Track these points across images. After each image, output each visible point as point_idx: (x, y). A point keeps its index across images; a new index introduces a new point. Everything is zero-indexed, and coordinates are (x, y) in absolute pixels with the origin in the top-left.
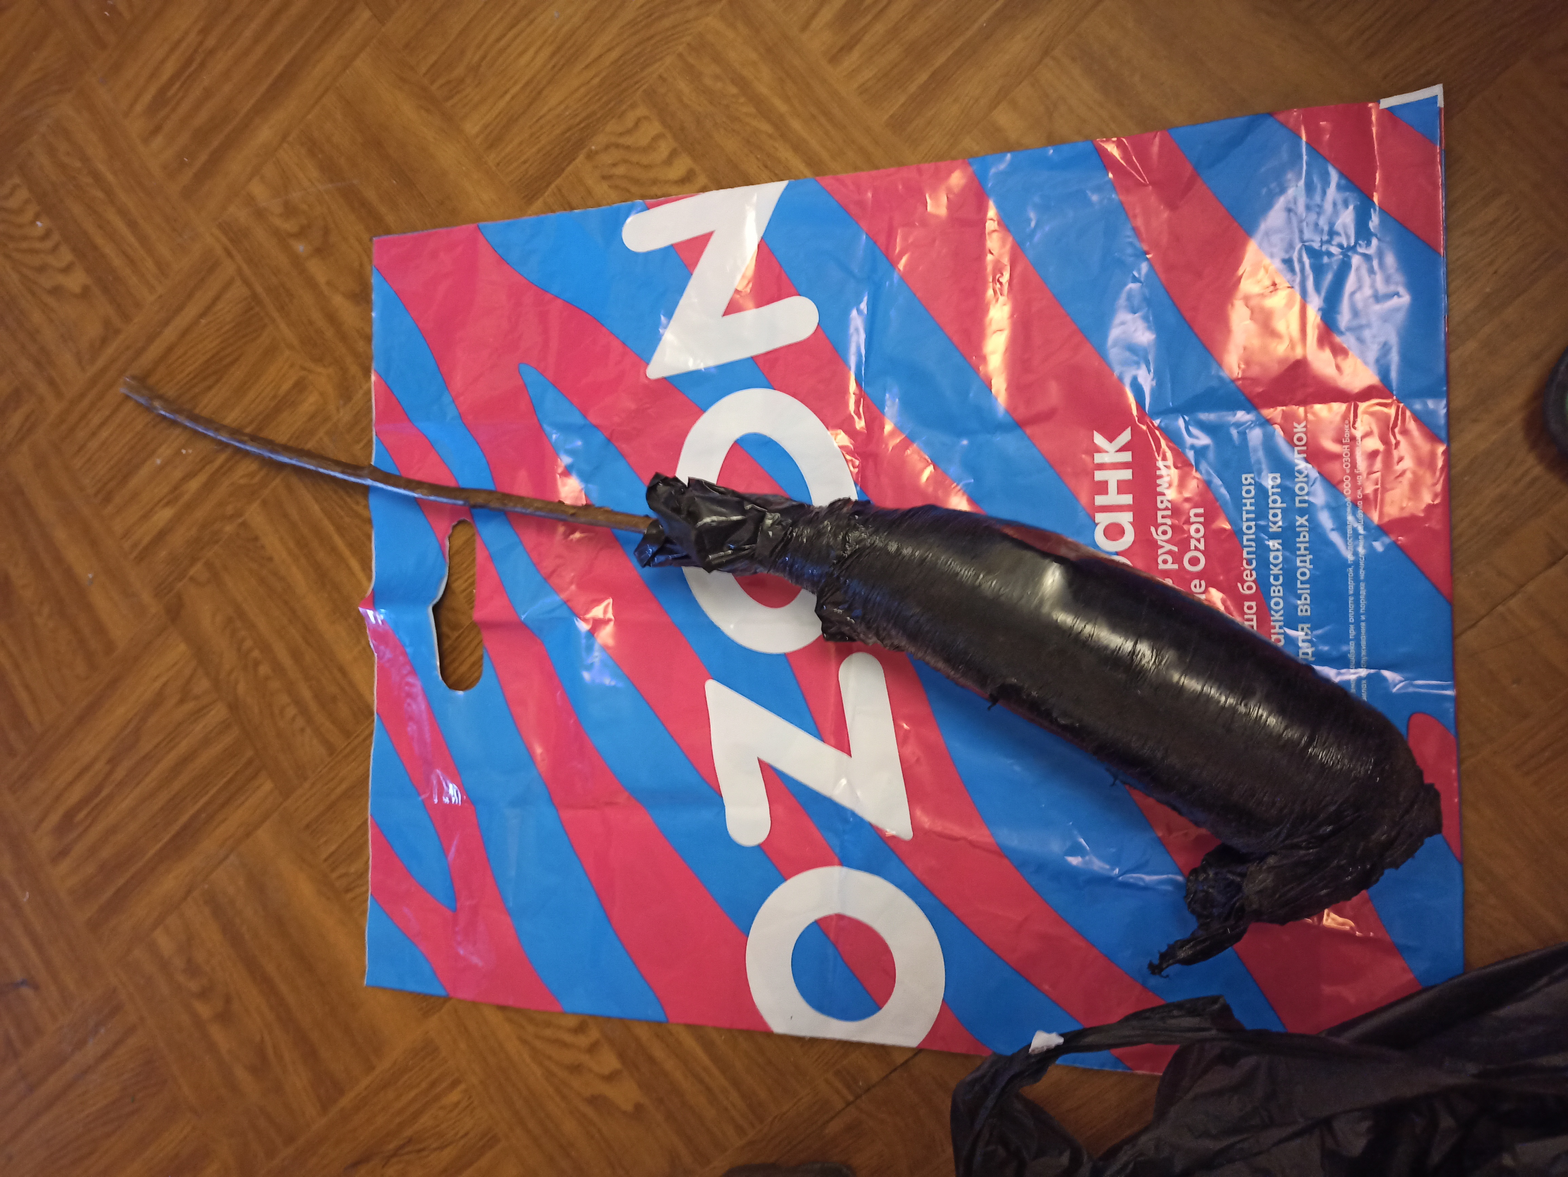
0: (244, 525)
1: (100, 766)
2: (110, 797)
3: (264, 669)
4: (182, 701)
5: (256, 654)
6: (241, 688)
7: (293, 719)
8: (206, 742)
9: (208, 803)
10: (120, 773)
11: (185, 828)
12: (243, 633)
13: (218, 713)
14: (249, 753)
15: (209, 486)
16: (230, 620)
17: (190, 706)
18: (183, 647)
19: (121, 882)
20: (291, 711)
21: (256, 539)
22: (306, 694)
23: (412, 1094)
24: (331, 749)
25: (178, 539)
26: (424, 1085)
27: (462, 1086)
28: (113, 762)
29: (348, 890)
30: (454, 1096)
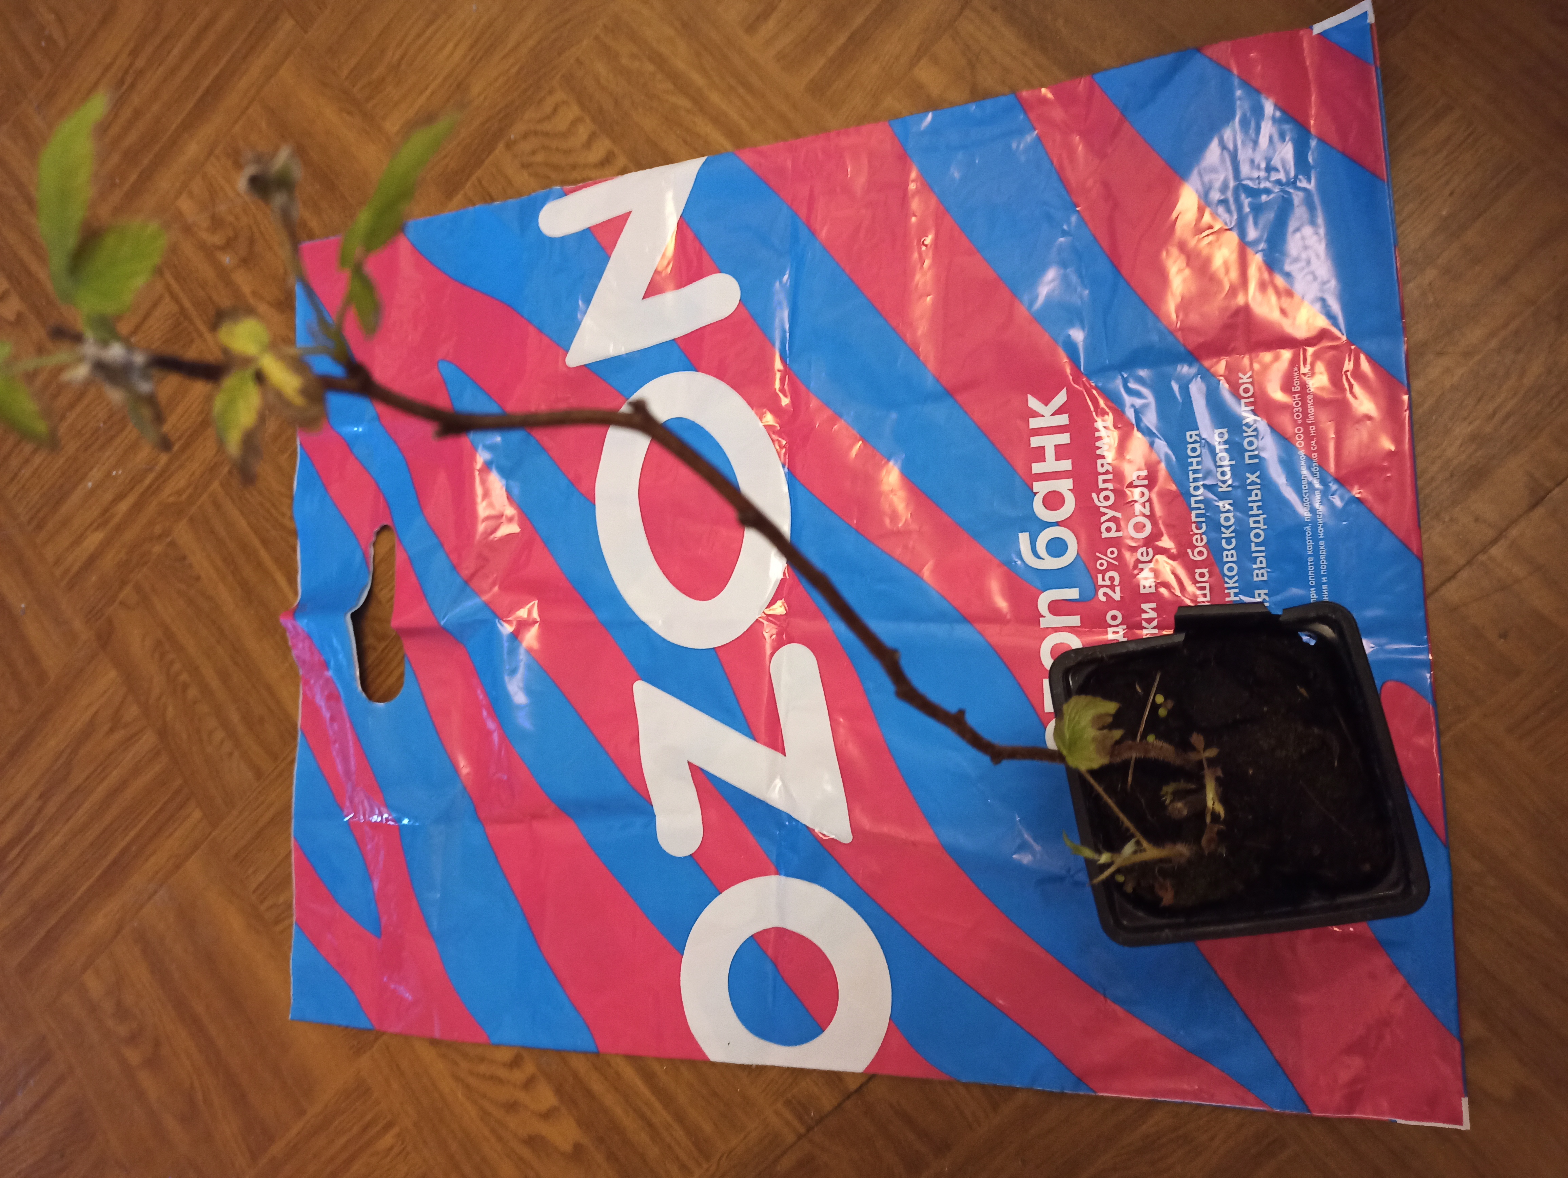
0: (172, 544)
1: (32, 802)
2: (41, 835)
3: (193, 692)
4: (112, 730)
5: (184, 677)
6: (170, 712)
7: (222, 742)
8: (136, 771)
9: (137, 836)
10: (51, 808)
11: (115, 862)
12: (171, 656)
13: (148, 740)
14: (179, 781)
15: (138, 507)
16: (159, 644)
17: (119, 735)
18: (113, 674)
19: (53, 921)
20: (219, 735)
21: (184, 558)
22: (235, 717)
23: (344, 1140)
24: (259, 774)
25: (108, 562)
26: (355, 1130)
27: (395, 1130)
28: (45, 796)
29: (277, 922)
30: (388, 1140)
